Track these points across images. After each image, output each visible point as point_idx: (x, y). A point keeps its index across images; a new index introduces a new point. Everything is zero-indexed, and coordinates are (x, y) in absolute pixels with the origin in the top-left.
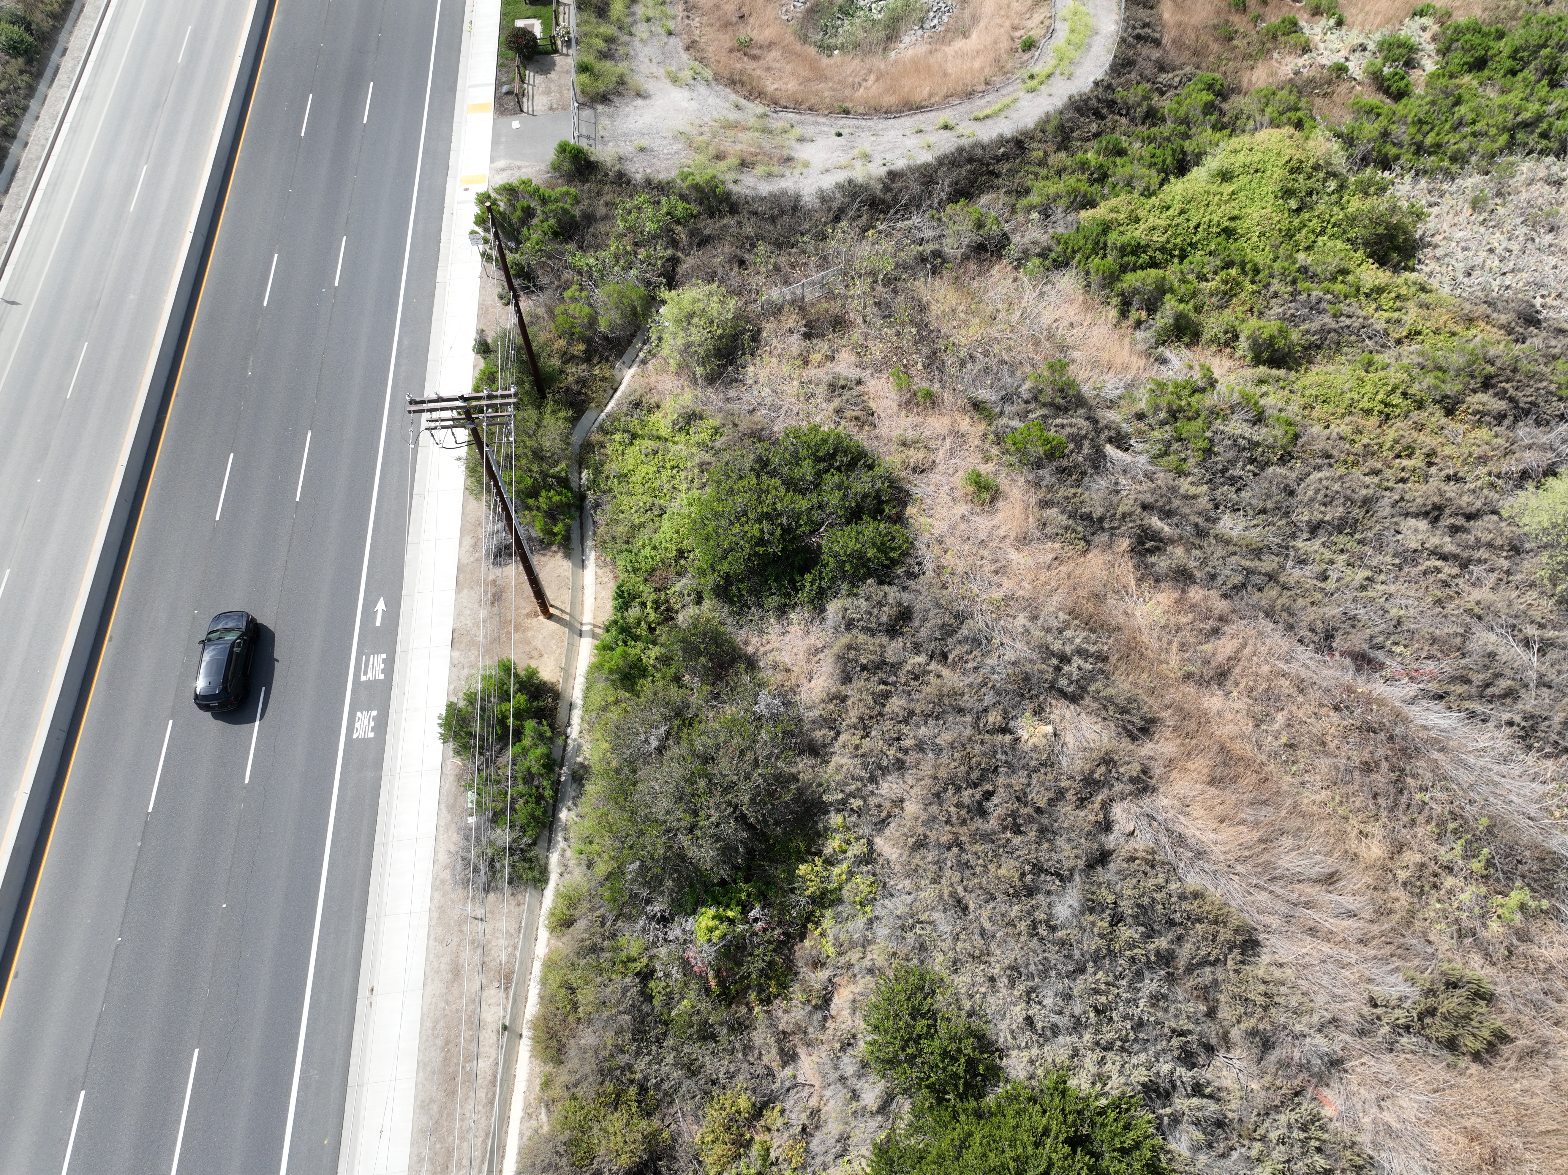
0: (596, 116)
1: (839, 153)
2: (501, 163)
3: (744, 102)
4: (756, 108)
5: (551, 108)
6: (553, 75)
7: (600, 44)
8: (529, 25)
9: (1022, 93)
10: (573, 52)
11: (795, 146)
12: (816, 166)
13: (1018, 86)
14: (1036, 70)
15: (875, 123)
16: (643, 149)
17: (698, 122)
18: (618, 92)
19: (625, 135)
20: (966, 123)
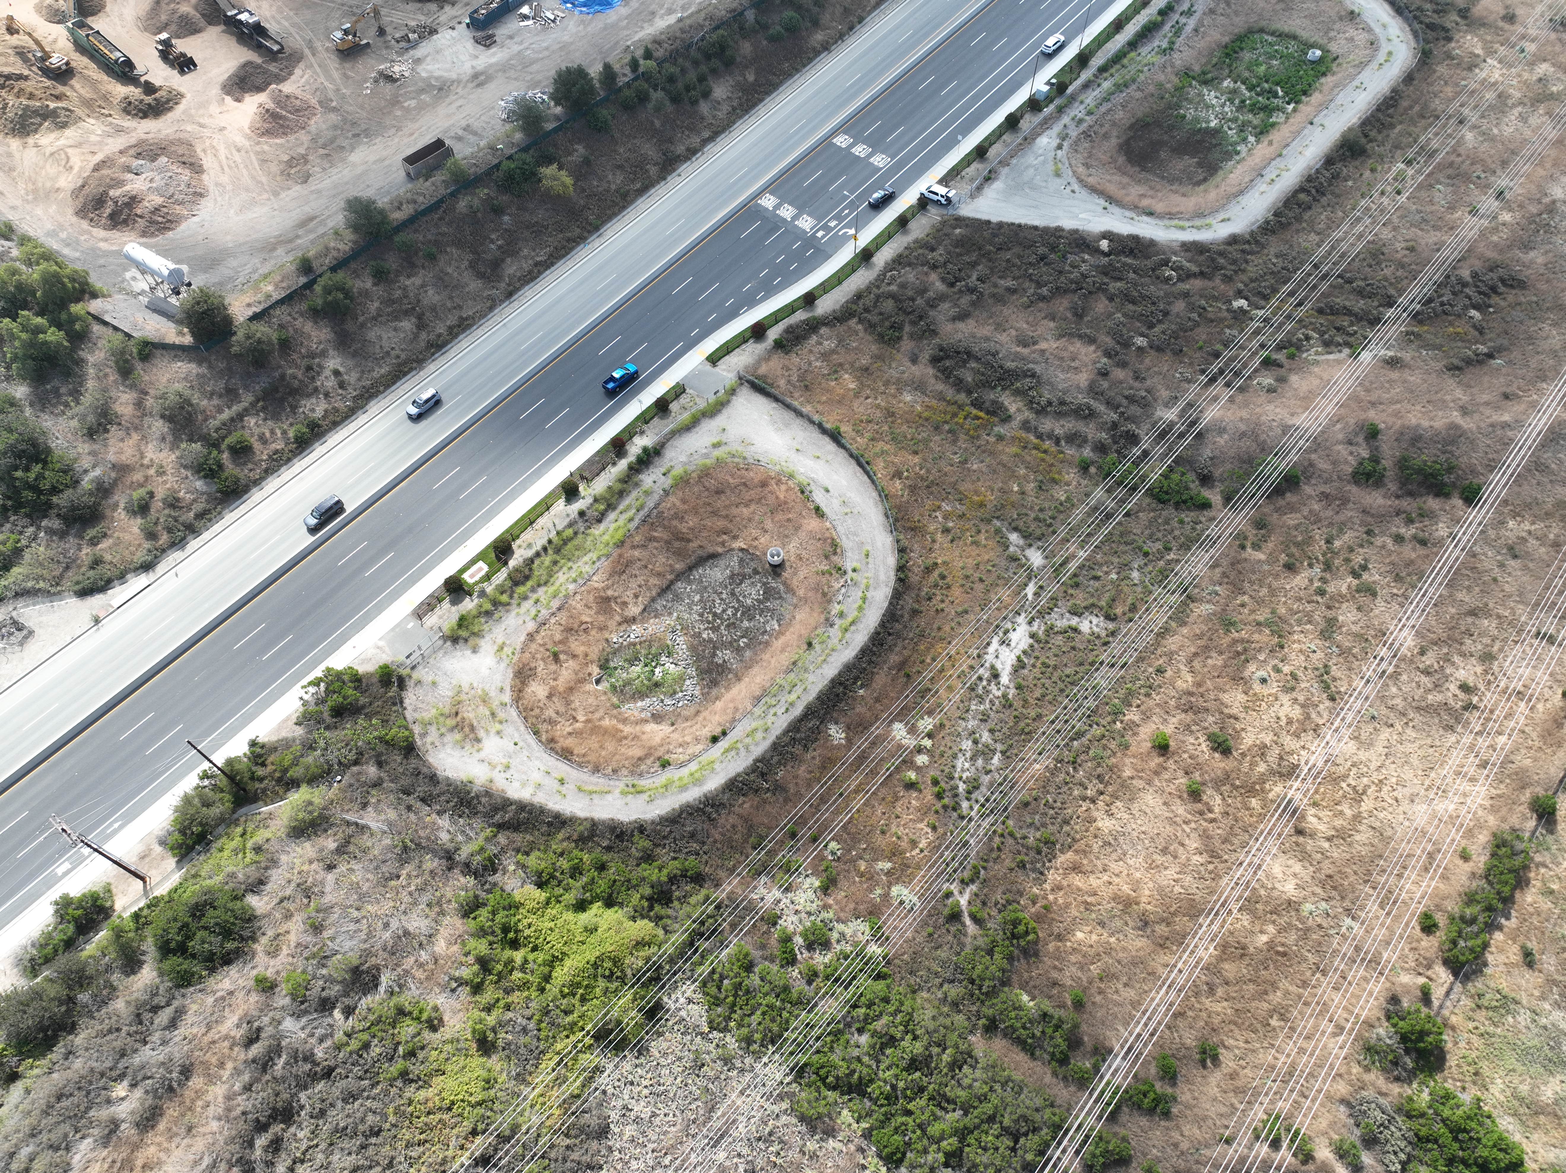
0: (440, 648)
1: (501, 755)
2: (382, 643)
3: (508, 688)
4: (507, 697)
5: (432, 628)
6: (454, 608)
7: (488, 606)
8: (482, 568)
9: (618, 791)
10: (476, 601)
11: (492, 734)
12: (482, 755)
13: (621, 785)
14: (643, 783)
15: (538, 750)
16: (434, 683)
17: (475, 684)
18: (466, 640)
19: (438, 669)
20: (572, 786)
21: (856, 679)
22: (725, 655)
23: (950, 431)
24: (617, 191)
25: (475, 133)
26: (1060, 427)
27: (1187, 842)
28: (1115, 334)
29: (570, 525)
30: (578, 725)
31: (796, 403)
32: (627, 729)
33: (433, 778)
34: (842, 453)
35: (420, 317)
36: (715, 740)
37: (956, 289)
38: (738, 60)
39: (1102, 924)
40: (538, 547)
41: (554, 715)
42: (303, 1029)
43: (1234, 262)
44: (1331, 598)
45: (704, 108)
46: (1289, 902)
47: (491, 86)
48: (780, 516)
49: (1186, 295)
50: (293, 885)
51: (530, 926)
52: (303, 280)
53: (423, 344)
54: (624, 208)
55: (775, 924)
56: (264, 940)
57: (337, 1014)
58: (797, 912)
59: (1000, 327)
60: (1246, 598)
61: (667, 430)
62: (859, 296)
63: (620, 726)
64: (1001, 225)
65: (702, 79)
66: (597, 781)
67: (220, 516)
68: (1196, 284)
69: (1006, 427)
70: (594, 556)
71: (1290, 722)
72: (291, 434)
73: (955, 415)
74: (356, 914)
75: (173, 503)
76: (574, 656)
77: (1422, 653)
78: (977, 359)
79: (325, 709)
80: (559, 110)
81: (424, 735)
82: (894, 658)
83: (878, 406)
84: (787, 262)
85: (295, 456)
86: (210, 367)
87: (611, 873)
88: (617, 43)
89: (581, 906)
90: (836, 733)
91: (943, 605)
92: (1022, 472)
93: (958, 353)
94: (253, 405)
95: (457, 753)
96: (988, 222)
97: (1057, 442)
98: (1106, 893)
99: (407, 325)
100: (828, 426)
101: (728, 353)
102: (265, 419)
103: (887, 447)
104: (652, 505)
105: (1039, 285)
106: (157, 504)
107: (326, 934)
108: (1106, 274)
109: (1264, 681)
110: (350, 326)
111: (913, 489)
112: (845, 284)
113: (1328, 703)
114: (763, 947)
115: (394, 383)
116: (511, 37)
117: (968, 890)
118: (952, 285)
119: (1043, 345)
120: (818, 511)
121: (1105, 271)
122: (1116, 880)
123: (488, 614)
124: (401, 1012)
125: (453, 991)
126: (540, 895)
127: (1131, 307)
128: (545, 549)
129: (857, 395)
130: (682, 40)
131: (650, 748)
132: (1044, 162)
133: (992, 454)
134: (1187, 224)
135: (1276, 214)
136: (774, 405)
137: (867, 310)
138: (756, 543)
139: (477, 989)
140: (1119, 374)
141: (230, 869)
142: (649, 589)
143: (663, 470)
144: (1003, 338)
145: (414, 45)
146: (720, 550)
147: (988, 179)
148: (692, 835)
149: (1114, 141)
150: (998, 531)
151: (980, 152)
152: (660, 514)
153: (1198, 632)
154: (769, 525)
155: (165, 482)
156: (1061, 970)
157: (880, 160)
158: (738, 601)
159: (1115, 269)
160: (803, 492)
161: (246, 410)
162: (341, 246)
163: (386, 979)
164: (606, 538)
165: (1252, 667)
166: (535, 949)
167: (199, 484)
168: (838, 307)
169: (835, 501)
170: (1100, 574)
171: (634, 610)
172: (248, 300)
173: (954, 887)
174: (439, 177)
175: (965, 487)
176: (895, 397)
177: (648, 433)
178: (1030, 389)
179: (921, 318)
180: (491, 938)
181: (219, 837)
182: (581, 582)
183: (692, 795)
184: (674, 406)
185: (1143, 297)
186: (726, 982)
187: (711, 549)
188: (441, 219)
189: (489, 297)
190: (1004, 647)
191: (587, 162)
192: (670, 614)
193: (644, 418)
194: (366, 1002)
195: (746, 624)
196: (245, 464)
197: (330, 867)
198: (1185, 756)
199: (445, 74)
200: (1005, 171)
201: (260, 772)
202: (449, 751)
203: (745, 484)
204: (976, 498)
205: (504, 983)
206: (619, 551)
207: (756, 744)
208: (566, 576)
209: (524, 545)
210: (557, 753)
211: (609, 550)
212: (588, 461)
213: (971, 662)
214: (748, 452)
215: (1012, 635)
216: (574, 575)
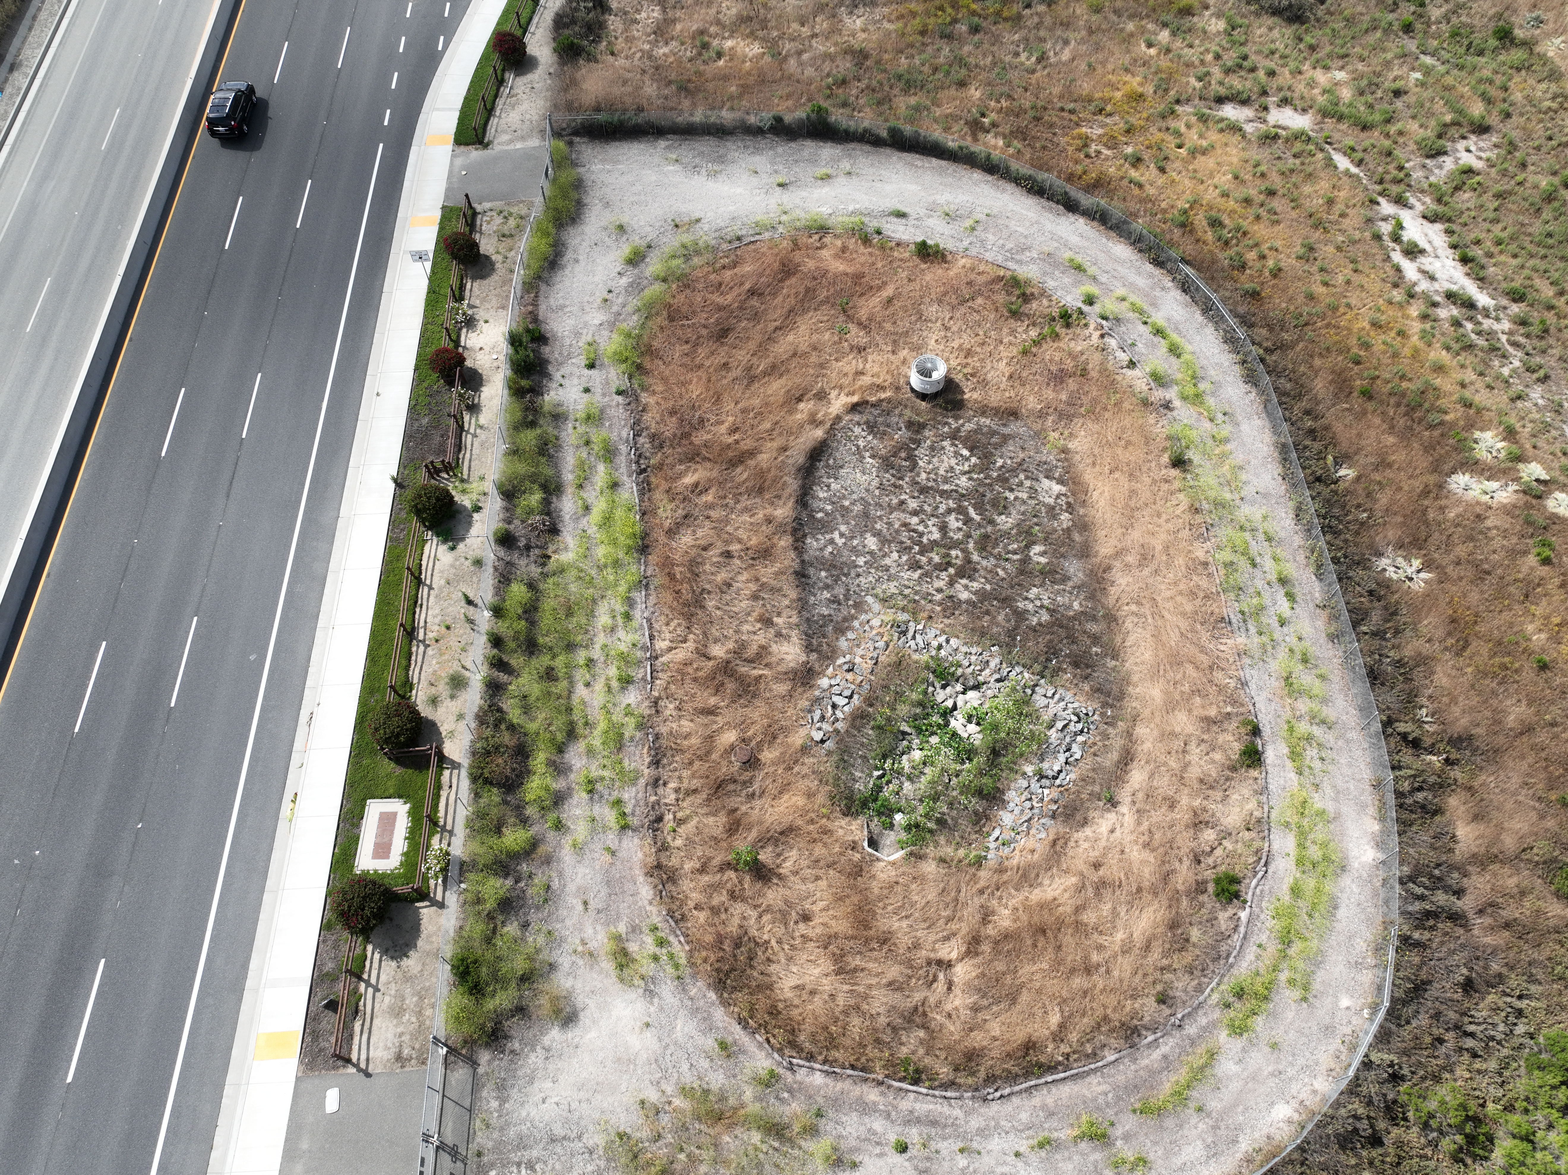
0: (475, 1087)
3: (737, 1034)
4: (758, 1056)
5: (399, 1058)
7: (493, 887)
8: (386, 814)
9: (1223, 1036)
10: (452, 899)
13: (1216, 1016)
14: (1245, 969)
15: (965, 1112)
17: (653, 1096)
18: (520, 1010)
19: (522, 1144)
20: (1128, 1123)
21: (1321, 455)
22: (1038, 602)
23: (974, 29)
29: (504, 578)
30: (963, 974)
32: (1059, 889)
34: (858, 151)
36: (1251, 756)
40: (478, 673)
41: (897, 1000)
48: (867, 307)
61: (514, 288)
63: (1040, 896)
66: (1160, 1060)
70: (612, 604)
76: (788, 834)
82: (1320, 385)
90: (1403, 570)
100: (791, 121)
101: (490, 112)
104: (626, 433)
120: (927, 253)
123: (510, 904)
128: (499, 664)
129: (779, 58)
131: (1155, 885)
133: (1064, 26)
136: (662, 143)
142: (775, 591)
143: (582, 361)
146: (819, 434)
150: (1202, 119)
158: (946, 494)
160: (866, 241)
164: (601, 552)
169: (932, 222)
170: (1394, 85)
171: (791, 651)
175: (1085, 88)
177: (481, 314)
182: (641, 672)
184: (484, 244)
187: (804, 444)
190: (1423, 260)
192: (861, 606)
193: (445, 297)
203: (753, 292)
206: (653, 558)
207: (1325, 701)
208: (599, 686)
209: (443, 689)
210: (1012, 1078)
211: (633, 570)
212: (408, 436)
213: (1414, 311)
214: (705, 235)
215: (1406, 236)
216: (613, 671)
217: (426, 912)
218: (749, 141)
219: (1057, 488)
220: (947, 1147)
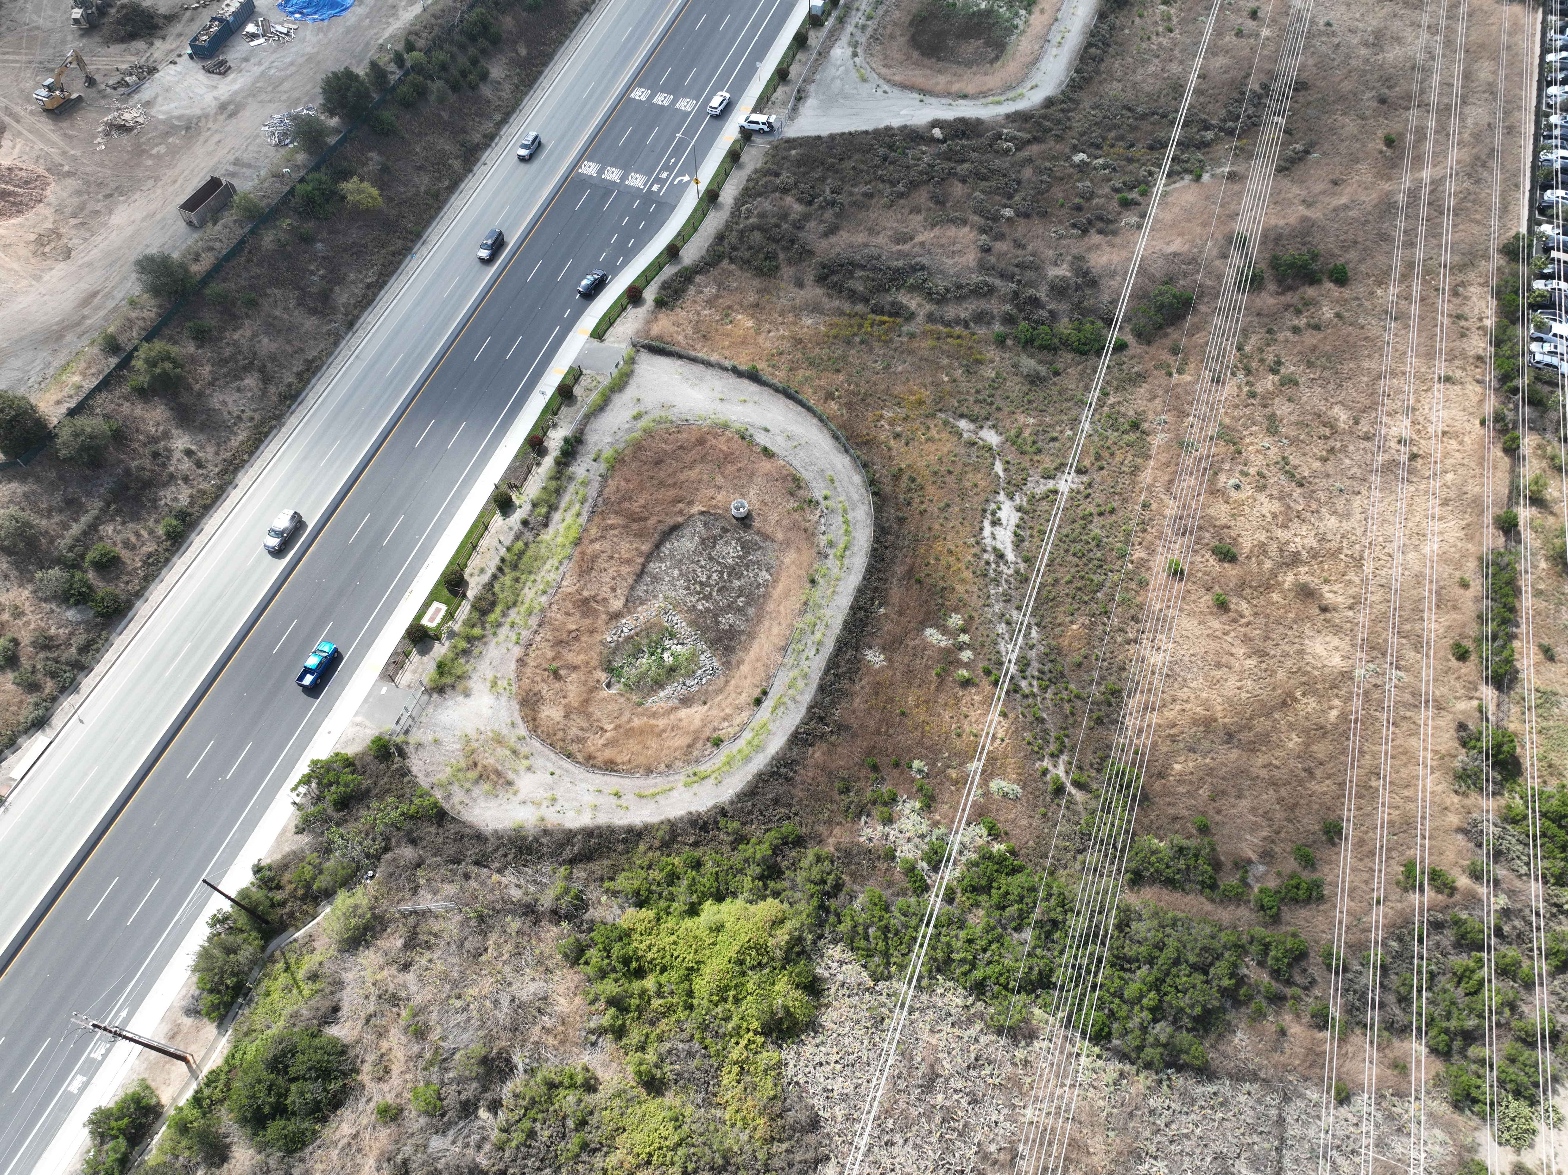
0: (428, 703)
1: (541, 790)
2: (359, 719)
3: (519, 721)
4: (522, 730)
5: (409, 686)
6: (426, 659)
7: (463, 645)
8: (439, 609)
9: (680, 785)
10: (447, 644)
11: (522, 772)
12: (521, 796)
13: (682, 778)
14: (702, 768)
15: (579, 772)
16: (436, 741)
17: (482, 729)
18: (453, 687)
19: (435, 725)
20: (631, 796)
21: (873, 599)
22: (728, 620)
23: (862, 342)
24: (427, 193)
25: (249, 166)
26: (964, 310)
27: (1234, 650)
28: (979, 211)
29: (517, 538)
30: (608, 734)
31: (700, 355)
32: (661, 723)
33: (479, 837)
34: (767, 392)
35: (262, 370)
36: (758, 702)
37: (816, 206)
38: (504, 36)
39: (1192, 750)
40: (491, 570)
41: (580, 733)
42: (454, 1142)
43: (1059, 122)
44: (1263, 398)
45: (486, 91)
46: (1342, 674)
47: (246, 113)
48: (730, 469)
49: (1030, 160)
50: (373, 998)
51: (649, 948)
52: (113, 361)
53: (275, 399)
54: (440, 209)
55: (893, 858)
56: (367, 1068)
57: (483, 1113)
58: (909, 840)
59: (872, 231)
60: (1191, 418)
61: (580, 416)
62: (720, 238)
63: (653, 722)
64: (832, 137)
65: (474, 62)
66: (654, 783)
67: (108, 643)
68: (1034, 149)
69: (913, 324)
70: (554, 561)
71: (1275, 516)
72: (160, 531)
73: (860, 326)
74: (459, 1004)
75: (45, 643)
76: (575, 668)
77: (1357, 423)
78: (863, 267)
79: (327, 805)
80: (334, 122)
81: (449, 796)
82: (900, 569)
83: (783, 337)
84: (634, 223)
85: (173, 554)
86: (38, 480)
87: (709, 866)
88: (367, 44)
89: (693, 911)
90: (875, 658)
91: (923, 507)
92: (945, 361)
93: (842, 266)
94: (104, 510)
95: (493, 803)
96: (819, 138)
97: (966, 326)
98: (1184, 720)
99: (251, 381)
100: (743, 367)
101: (611, 324)
102: (124, 523)
103: (808, 373)
104: (595, 494)
105: (893, 184)
106: (26, 651)
107: (434, 1036)
108: (949, 159)
109: (1237, 487)
110: (185, 398)
111: (850, 406)
112: (701, 229)
113: (1299, 490)
114: (890, 884)
115: (257, 448)
116: (246, 60)
117: (1061, 762)
118: (810, 203)
119: (919, 238)
120: (767, 453)
121: (947, 157)
122: (1187, 706)
123: (465, 652)
124: (552, 1086)
125: (594, 1044)
126: (648, 914)
127: (984, 184)
128: (500, 569)
129: (758, 332)
130: (440, 26)
131: (695, 732)
132: (847, 71)
133: (911, 352)
134: (1002, 98)
135: (1077, 71)
136: (679, 362)
137: (734, 248)
138: (714, 502)
139: (619, 1033)
140: (1001, 246)
141: (289, 1010)
142: (625, 579)
143: (592, 456)
144: (881, 240)
145: (137, 89)
146: (680, 519)
147: (800, 98)
148: (776, 802)
149: (903, 40)
150: (946, 423)
151: (781, 75)
152: (606, 502)
153: (1163, 460)
154: (720, 480)
155: (27, 623)
156: (1174, 805)
157: (685, 105)
158: (719, 563)
159: (956, 153)
160: (743, 438)
161: (97, 518)
162: (146, 314)
163: (518, 1059)
164: (560, 540)
165: (1222, 478)
166: (664, 970)
167: (71, 614)
168: (703, 252)
169: (778, 438)
170: (1055, 434)
171: (617, 604)
172: (55, 398)
173: (1047, 763)
174: (229, 218)
175: (898, 390)
176: (795, 324)
177: (561, 423)
178: (924, 281)
179: (793, 242)
180: (613, 976)
181: (259, 982)
182: (551, 591)
183: (760, 762)
184: (577, 391)
185: (992, 172)
186: (871, 930)
187: (671, 522)
188: (249, 261)
189: (329, 333)
190: (998, 528)
191: (385, 169)
192: (655, 597)
193: (551, 411)
194: (507, 1090)
195: (736, 583)
196: (118, 577)
197: (406, 967)
198: (1200, 574)
199: (187, 112)
200: (812, 88)
201: (279, 896)
202: (483, 804)
203: (681, 447)
204: (912, 398)
205: (648, 1015)
206: (579, 549)
207: (802, 693)
208: (533, 591)
209: (476, 572)
210: (600, 768)
211: (568, 551)
212: (509, 468)
213: (973, 551)
214: (673, 415)
215: (1000, 514)
216: (541, 587)
217: (437, 645)
218: (720, 373)
219: (768, 577)
220: (566, 779)
